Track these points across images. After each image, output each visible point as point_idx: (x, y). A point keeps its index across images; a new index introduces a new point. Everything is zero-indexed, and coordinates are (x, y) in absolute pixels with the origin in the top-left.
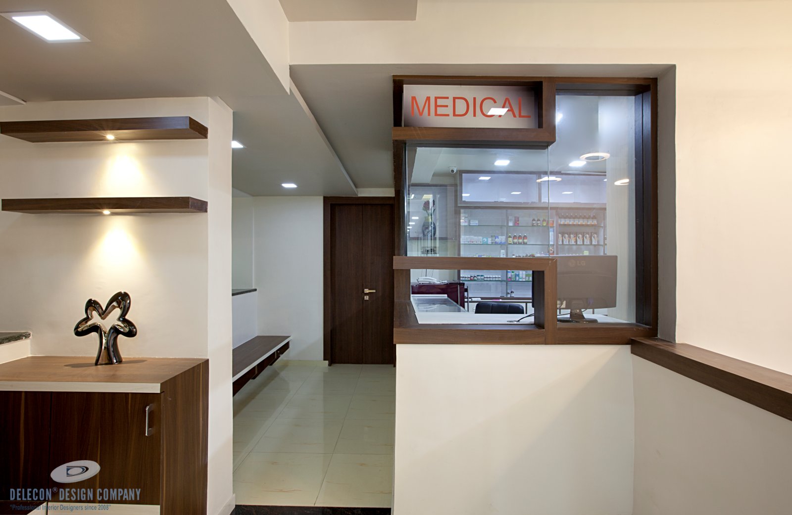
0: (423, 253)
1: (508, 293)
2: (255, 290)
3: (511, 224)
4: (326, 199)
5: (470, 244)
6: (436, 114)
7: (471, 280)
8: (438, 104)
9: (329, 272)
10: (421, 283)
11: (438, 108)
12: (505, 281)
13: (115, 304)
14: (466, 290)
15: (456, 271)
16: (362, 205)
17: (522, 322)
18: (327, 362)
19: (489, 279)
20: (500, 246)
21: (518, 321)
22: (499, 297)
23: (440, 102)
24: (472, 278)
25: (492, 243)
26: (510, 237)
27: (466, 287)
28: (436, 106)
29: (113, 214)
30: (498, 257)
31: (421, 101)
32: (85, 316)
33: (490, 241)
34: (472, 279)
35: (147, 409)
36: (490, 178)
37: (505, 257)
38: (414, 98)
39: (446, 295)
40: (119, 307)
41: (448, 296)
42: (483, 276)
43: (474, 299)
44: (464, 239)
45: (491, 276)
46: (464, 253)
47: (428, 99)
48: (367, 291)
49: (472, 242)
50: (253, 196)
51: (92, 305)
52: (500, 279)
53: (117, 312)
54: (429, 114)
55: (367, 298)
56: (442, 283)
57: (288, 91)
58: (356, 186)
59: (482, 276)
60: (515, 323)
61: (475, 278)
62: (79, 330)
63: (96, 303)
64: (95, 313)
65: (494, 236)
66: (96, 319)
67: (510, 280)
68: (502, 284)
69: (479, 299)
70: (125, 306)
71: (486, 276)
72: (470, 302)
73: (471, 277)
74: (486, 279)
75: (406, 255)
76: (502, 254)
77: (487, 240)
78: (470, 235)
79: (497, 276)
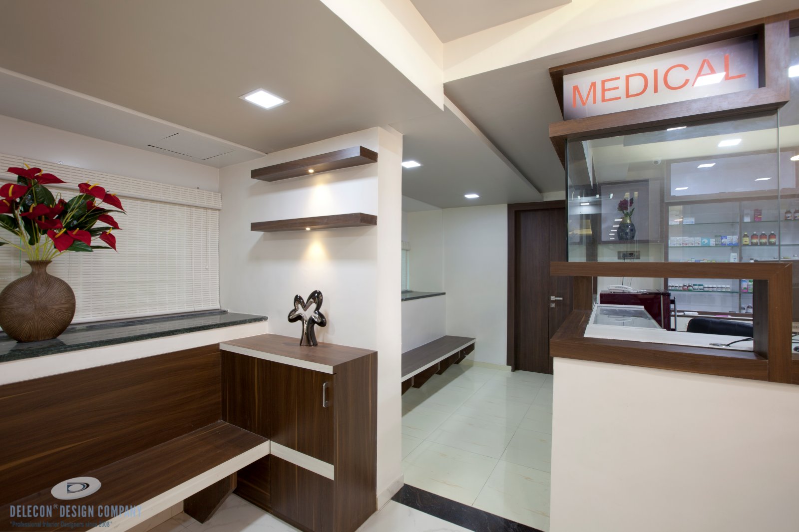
0: (619, 258)
1: (741, 308)
2: (444, 294)
3: (747, 219)
4: (510, 207)
5: (684, 247)
6: (604, 100)
7: (684, 290)
8: (606, 88)
9: (513, 278)
10: (613, 291)
11: (606, 93)
12: (737, 292)
13: (311, 300)
14: (673, 302)
15: (662, 280)
16: (548, 210)
17: (733, 347)
18: (510, 367)
19: (711, 289)
20: (730, 248)
21: (728, 345)
22: (728, 312)
23: (608, 85)
24: (686, 287)
25: (716, 244)
26: (746, 236)
27: (672, 298)
28: (604, 90)
29: (312, 230)
30: (726, 262)
31: (584, 89)
32: (294, 308)
33: (713, 242)
34: (686, 289)
35: (324, 385)
36: (714, 164)
37: (737, 261)
38: (576, 88)
39: (643, 307)
40: (315, 302)
41: (645, 308)
42: (702, 285)
43: (687, 313)
44: (674, 240)
45: (715, 286)
46: (675, 257)
47: (593, 85)
48: (553, 298)
49: (686, 244)
50: (442, 208)
51: (298, 299)
52: (729, 290)
53: (314, 306)
54: (595, 102)
55: (553, 305)
56: (640, 292)
57: (442, 108)
58: (540, 191)
59: (699, 285)
60: (724, 347)
61: (691, 288)
62: (291, 317)
63: (300, 298)
64: (300, 306)
65: (720, 236)
66: (300, 311)
67: (745, 291)
68: (732, 296)
69: (696, 314)
70: (319, 302)
71: (706, 286)
72: (678, 316)
73: (684, 286)
74: (706, 289)
75: (567, 260)
76: (733, 258)
77: (709, 242)
78: (683, 236)
79: (724, 286)
